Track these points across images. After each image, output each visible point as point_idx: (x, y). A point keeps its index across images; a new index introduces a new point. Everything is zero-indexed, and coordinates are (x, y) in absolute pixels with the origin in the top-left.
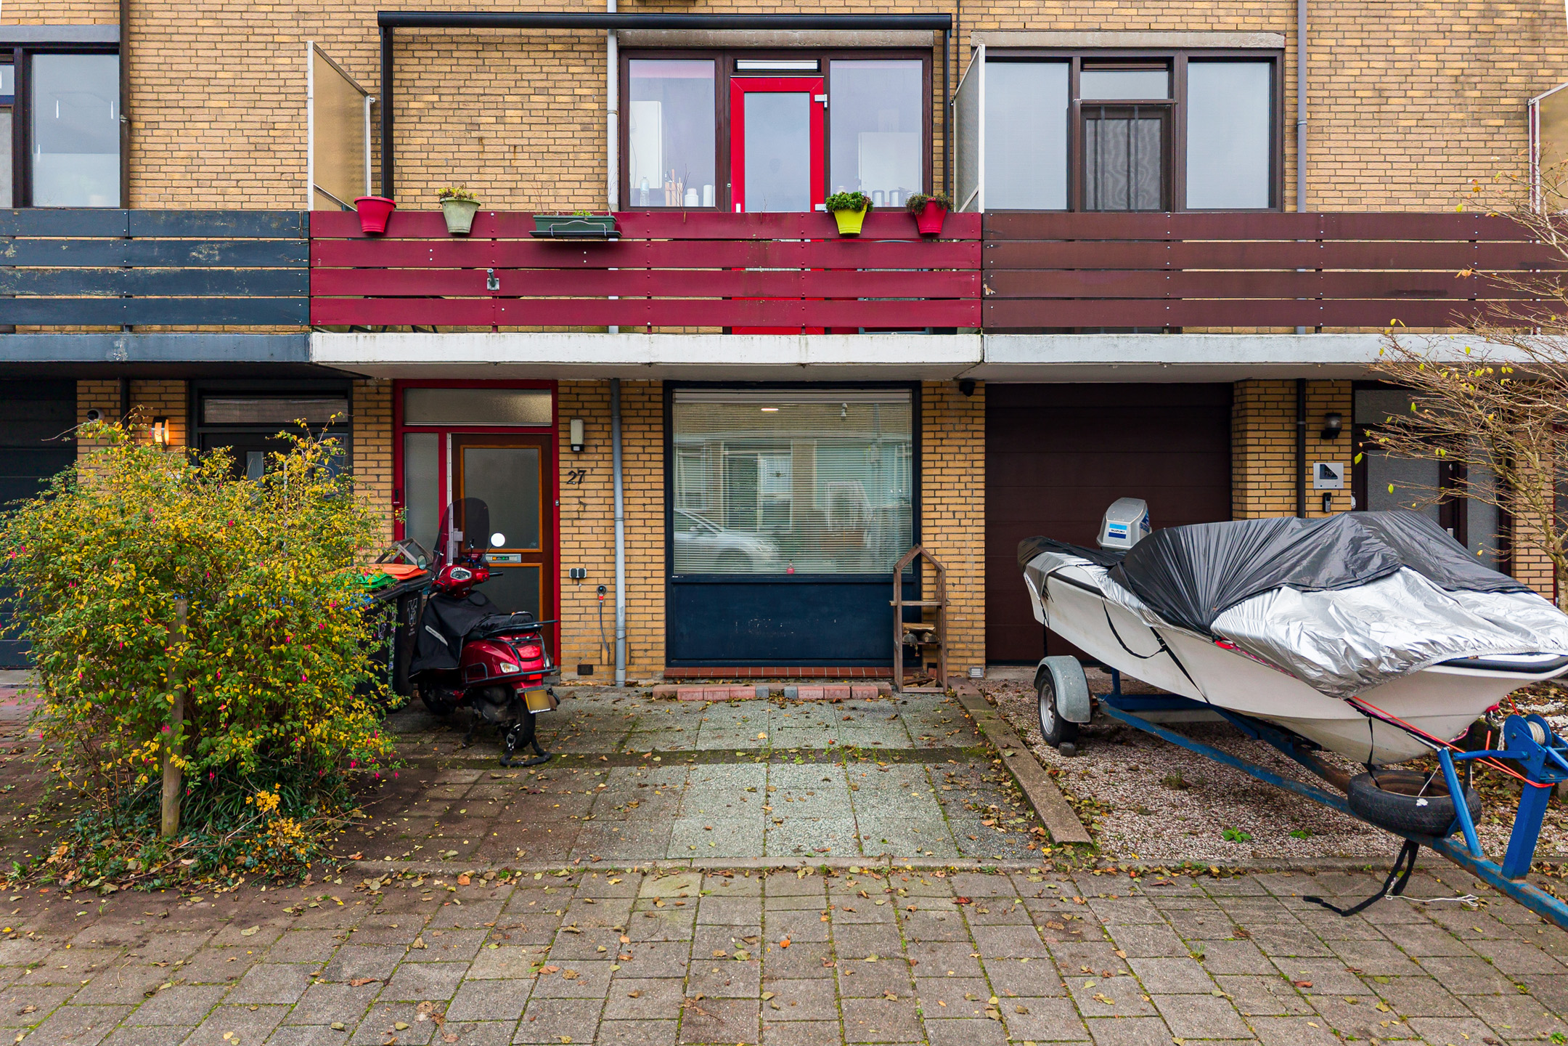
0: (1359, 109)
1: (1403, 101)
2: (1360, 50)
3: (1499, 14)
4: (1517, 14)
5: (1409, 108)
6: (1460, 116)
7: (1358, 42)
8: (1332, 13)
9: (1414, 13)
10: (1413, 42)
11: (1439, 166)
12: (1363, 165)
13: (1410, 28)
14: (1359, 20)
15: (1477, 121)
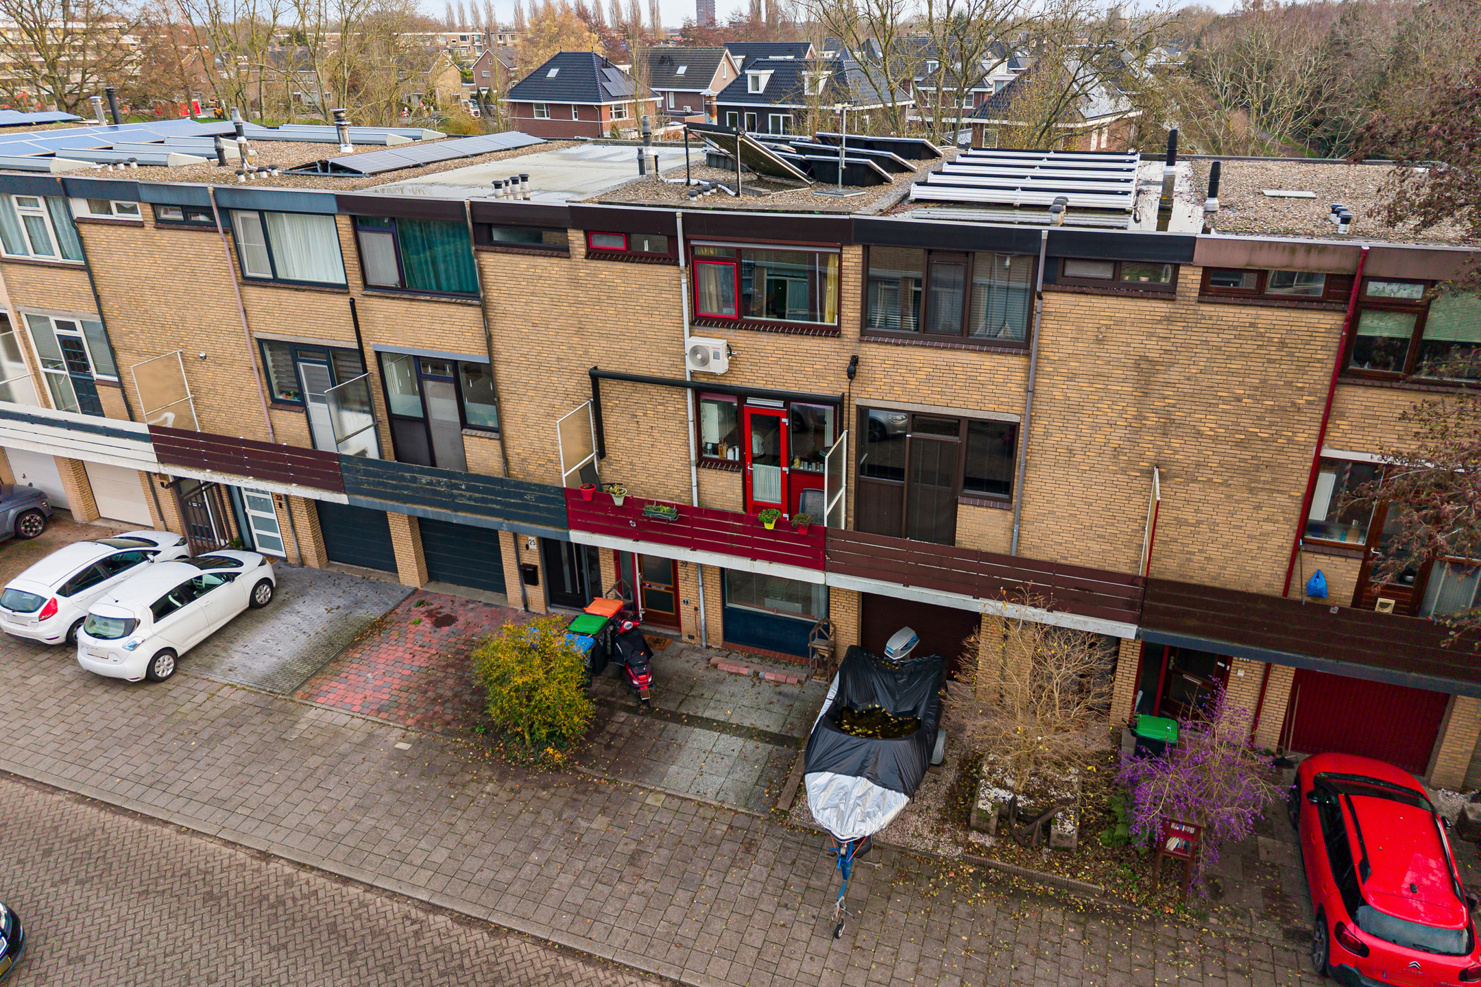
0: (1058, 458)
1: (1083, 457)
2: (1061, 428)
3: (1146, 418)
4: (1158, 419)
5: (1087, 461)
6: (1115, 468)
7: (1061, 424)
8: (1048, 408)
9: (1094, 413)
10: (1092, 428)
13: (1091, 420)
14: (1062, 413)
15: (1124, 472)
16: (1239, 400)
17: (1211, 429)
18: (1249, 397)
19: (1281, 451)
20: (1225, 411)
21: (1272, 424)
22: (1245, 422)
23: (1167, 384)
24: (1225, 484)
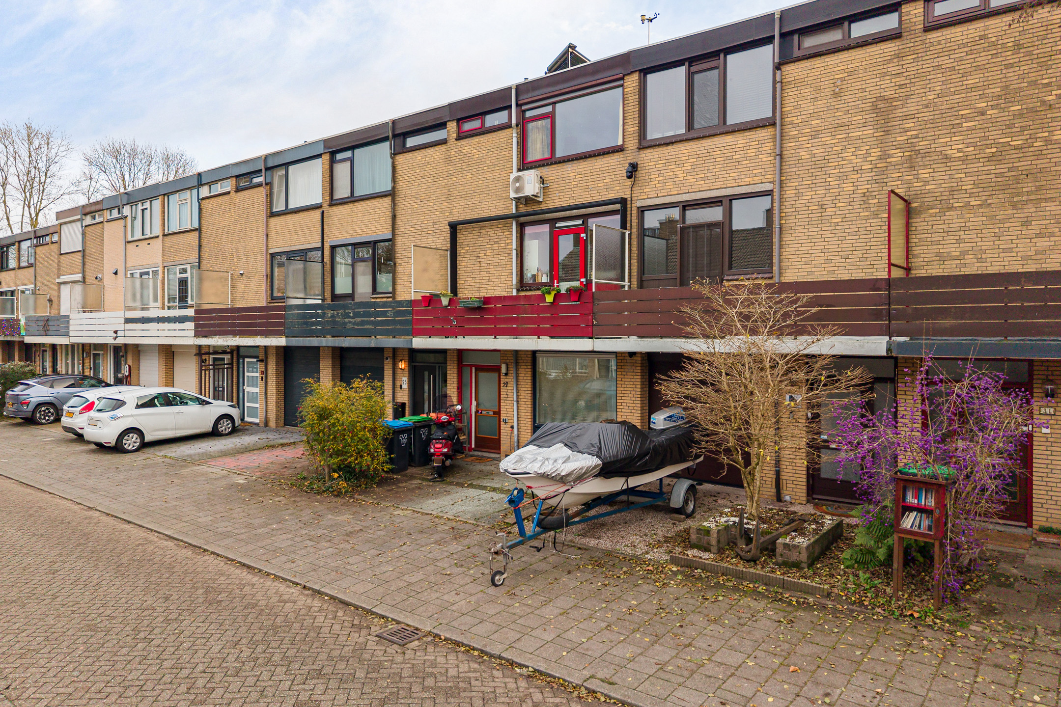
0: (810, 216)
1: (834, 209)
2: (811, 186)
3: (890, 156)
4: (902, 154)
5: (838, 213)
6: (866, 214)
7: (810, 182)
8: (797, 169)
9: (840, 163)
10: (839, 178)
11: (854, 241)
12: (813, 244)
13: (838, 171)
14: (810, 171)
16: (983, 113)
17: (959, 151)
18: (993, 107)
19: (1039, 155)
20: (969, 129)
21: (1023, 129)
22: (994, 134)
23: (906, 117)
24: (985, 204)
